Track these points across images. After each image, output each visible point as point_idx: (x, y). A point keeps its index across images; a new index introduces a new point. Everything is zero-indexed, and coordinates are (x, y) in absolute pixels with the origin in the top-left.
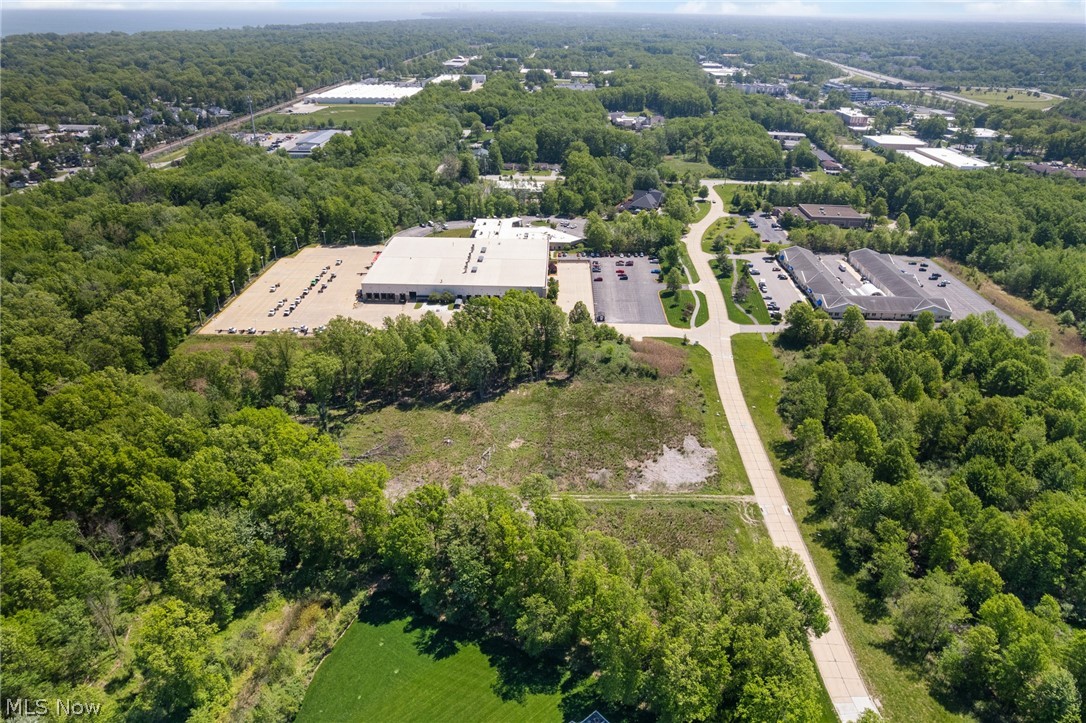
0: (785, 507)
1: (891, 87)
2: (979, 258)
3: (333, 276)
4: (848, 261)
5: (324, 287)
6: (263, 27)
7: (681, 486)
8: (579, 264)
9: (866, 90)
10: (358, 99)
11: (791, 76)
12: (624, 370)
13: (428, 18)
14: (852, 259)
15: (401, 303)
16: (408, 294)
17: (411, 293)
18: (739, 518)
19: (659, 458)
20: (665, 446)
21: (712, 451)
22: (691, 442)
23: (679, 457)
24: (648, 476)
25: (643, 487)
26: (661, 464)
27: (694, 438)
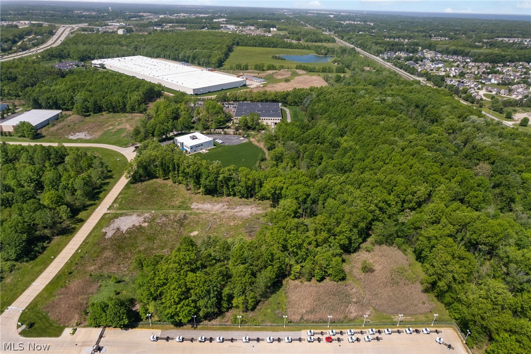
7: (131, 215)
18: (120, 206)
19: (131, 226)
20: (124, 232)
21: (104, 230)
22: (110, 234)
23: (121, 227)
24: (141, 219)
25: (147, 215)
26: (132, 224)
27: (106, 237)
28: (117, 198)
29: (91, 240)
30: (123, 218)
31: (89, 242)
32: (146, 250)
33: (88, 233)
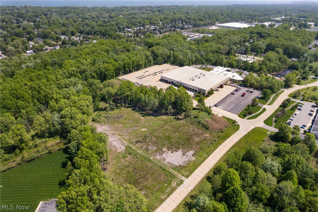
5: (156, 75)
6: (232, 5)
7: (169, 163)
8: (234, 87)
10: (231, 27)
12: (199, 122)
13: (293, 3)
16: (171, 82)
17: (172, 82)
18: (172, 182)
19: (174, 152)
20: (181, 150)
21: (194, 159)
22: (191, 153)
23: (181, 155)
24: (164, 155)
25: (158, 157)
26: (173, 154)
27: (194, 152)
28: (169, 195)
29: (205, 155)
30: (176, 163)
31: (206, 154)
32: (175, 133)
33: (205, 162)
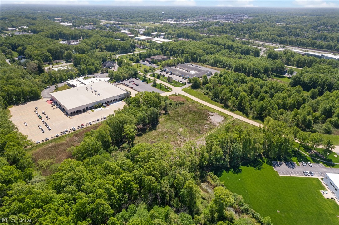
0: (241, 117)
1: (120, 24)
2: (200, 60)
3: (44, 113)
4: (177, 68)
5: (47, 117)
8: (119, 85)
9: (118, 25)
11: (90, 24)
12: (177, 105)
14: (178, 67)
15: (84, 112)
16: (85, 108)
